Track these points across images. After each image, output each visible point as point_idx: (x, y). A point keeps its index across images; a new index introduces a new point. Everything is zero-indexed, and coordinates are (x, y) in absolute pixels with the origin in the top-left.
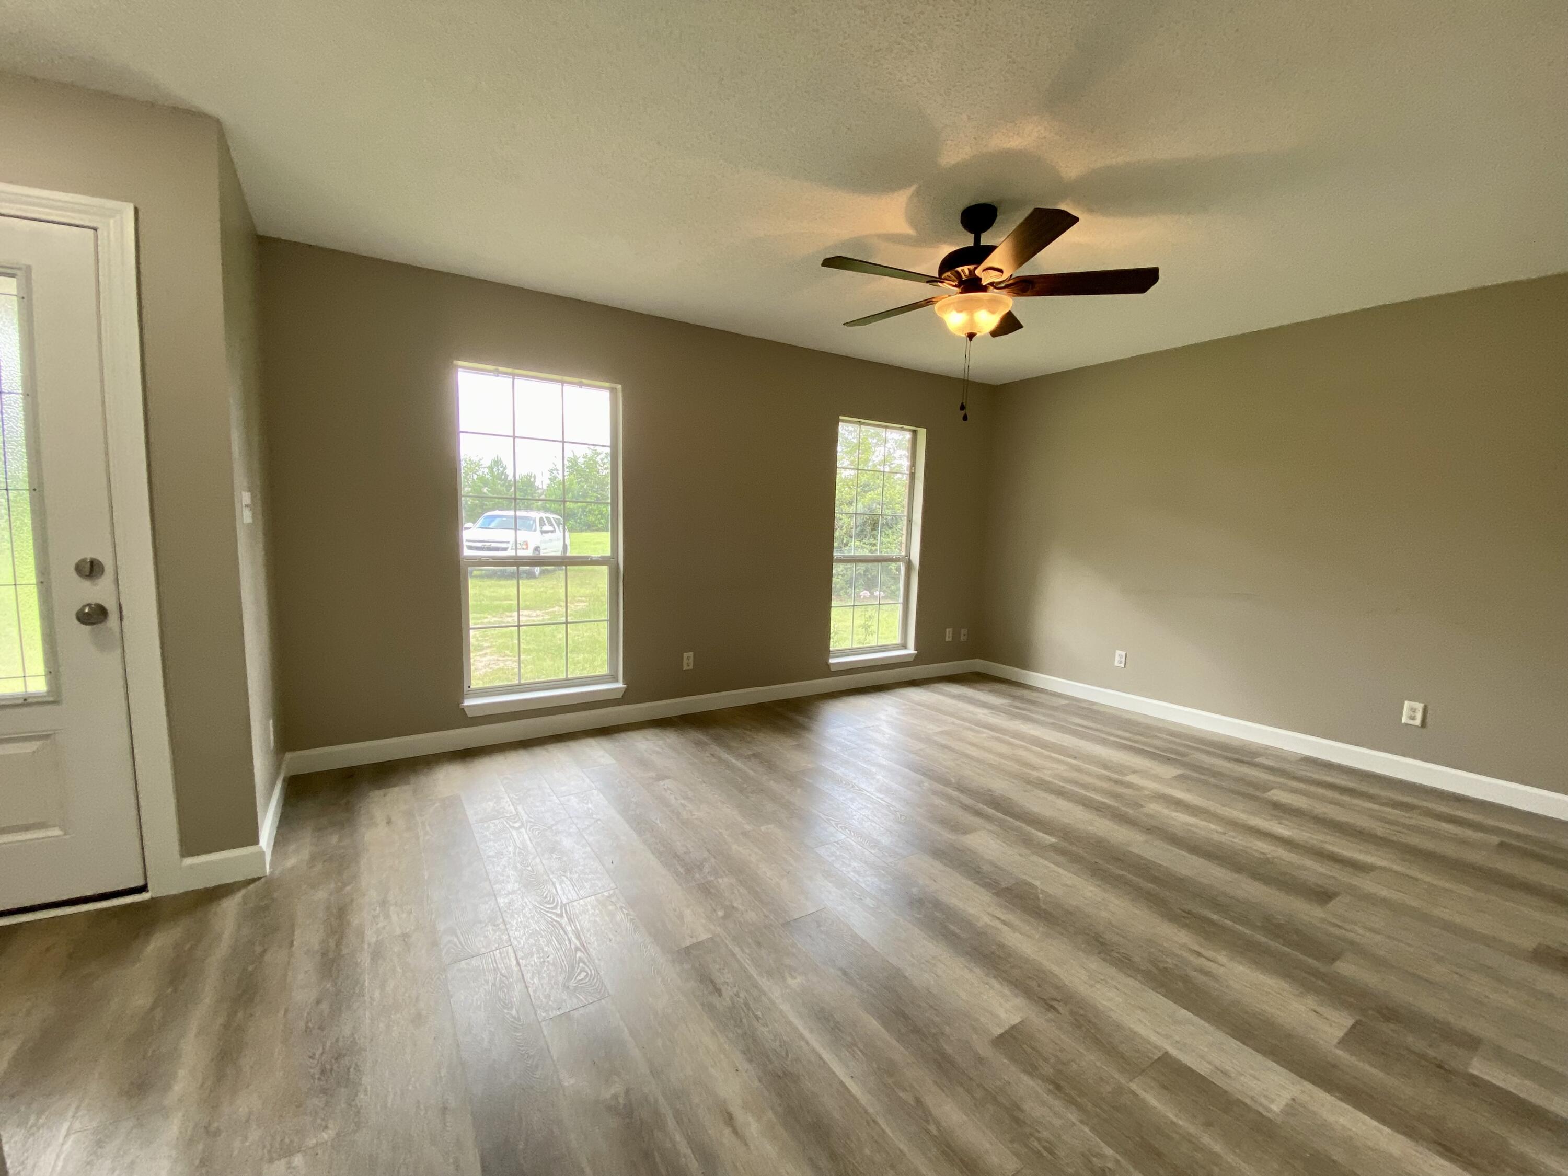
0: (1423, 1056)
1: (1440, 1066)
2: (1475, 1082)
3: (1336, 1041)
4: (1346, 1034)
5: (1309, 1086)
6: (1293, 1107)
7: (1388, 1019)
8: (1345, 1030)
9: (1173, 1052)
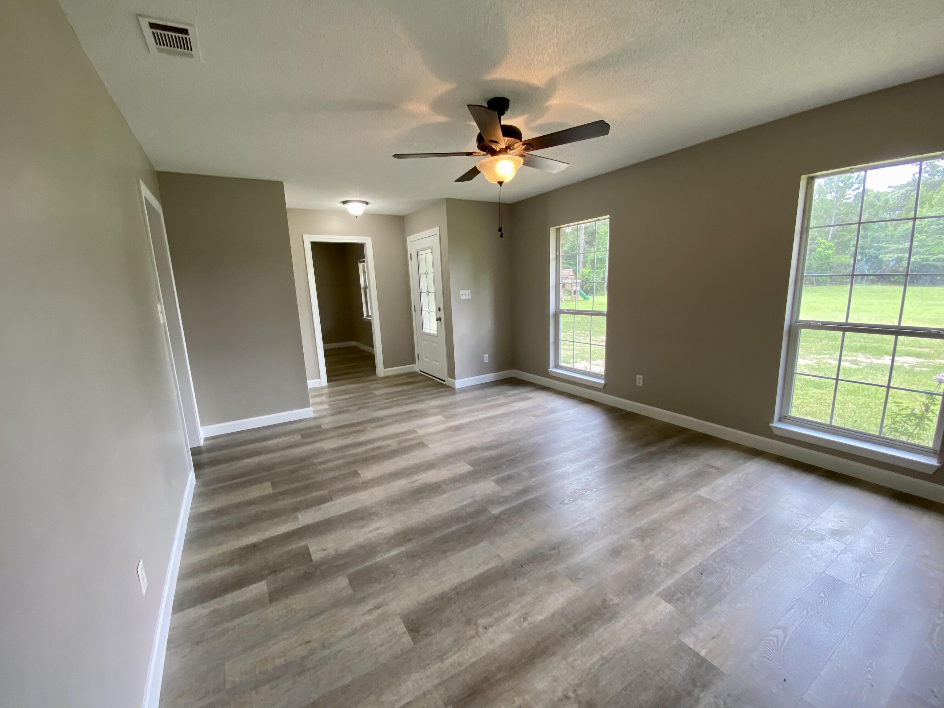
0: (283, 570)
1: (275, 572)
2: (261, 578)
3: (309, 546)
4: (309, 551)
5: (299, 526)
6: (297, 519)
7: (306, 573)
8: (311, 553)
9: (332, 503)
